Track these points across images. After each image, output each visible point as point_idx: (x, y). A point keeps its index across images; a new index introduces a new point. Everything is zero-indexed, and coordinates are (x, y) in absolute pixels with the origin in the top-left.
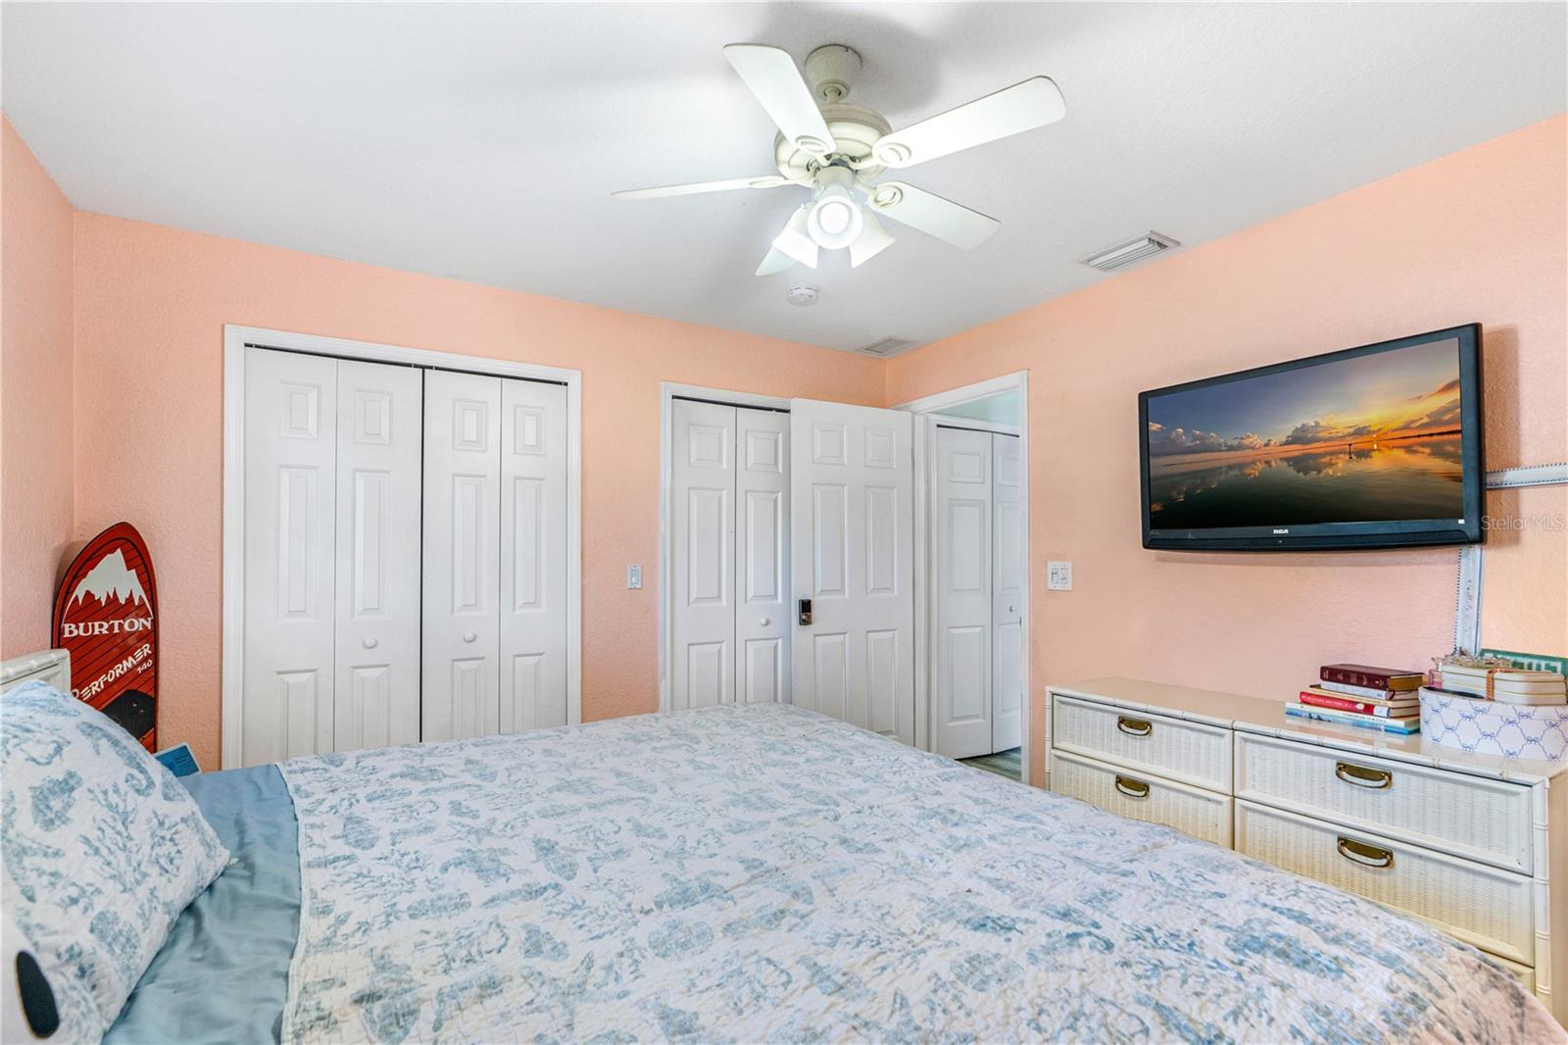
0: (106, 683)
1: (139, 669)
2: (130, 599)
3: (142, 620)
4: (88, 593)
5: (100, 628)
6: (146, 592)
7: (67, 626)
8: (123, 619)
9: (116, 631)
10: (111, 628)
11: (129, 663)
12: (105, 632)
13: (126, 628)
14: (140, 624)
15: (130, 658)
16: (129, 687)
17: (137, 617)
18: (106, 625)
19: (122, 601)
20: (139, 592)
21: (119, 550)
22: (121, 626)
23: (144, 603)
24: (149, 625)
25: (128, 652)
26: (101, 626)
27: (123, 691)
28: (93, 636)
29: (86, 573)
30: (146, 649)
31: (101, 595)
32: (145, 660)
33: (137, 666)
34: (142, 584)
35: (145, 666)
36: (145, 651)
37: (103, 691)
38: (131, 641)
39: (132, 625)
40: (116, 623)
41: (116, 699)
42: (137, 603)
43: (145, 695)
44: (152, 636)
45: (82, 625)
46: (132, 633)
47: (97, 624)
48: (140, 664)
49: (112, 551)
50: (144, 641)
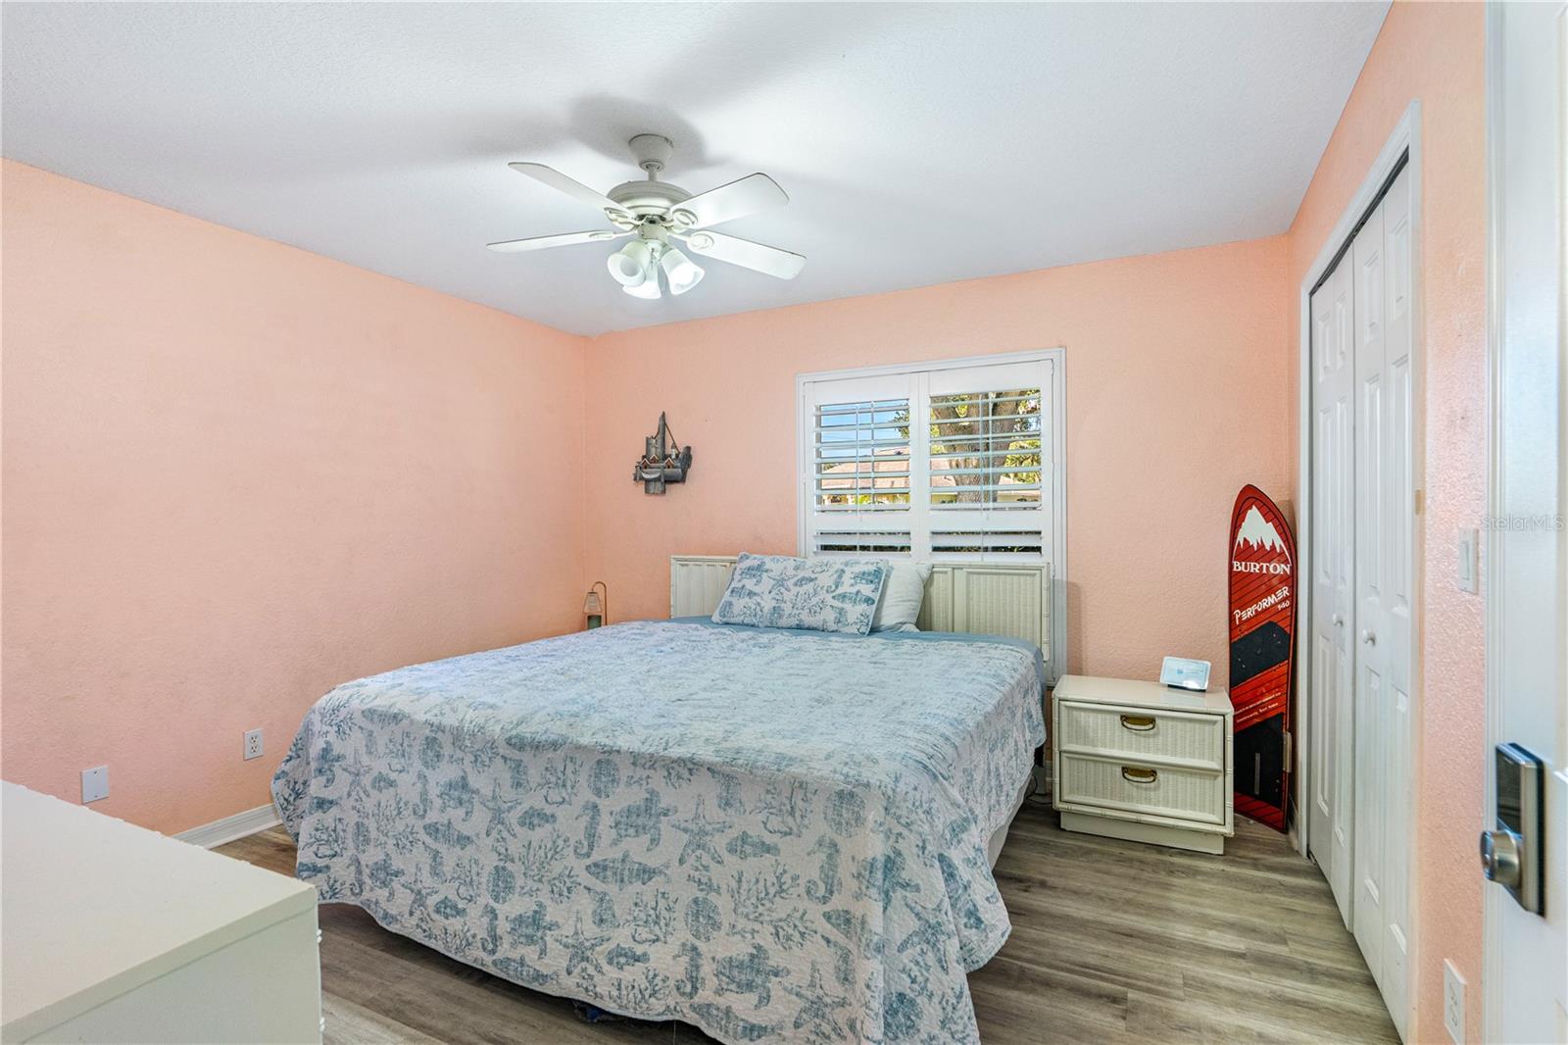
0: (1256, 610)
1: (1279, 607)
2: (1273, 547)
3: (1283, 566)
4: (1245, 540)
5: (1254, 567)
6: (1284, 542)
7: (1235, 563)
8: (1269, 562)
9: (1264, 571)
10: (1261, 568)
11: (1271, 600)
12: (1257, 571)
13: (1271, 569)
14: (1282, 569)
15: (1273, 596)
16: (1271, 619)
17: (1279, 562)
18: (1258, 567)
19: (1268, 548)
20: (1279, 543)
21: (1254, 507)
22: (1268, 567)
23: (1284, 552)
24: (1288, 570)
25: (1271, 591)
26: (1255, 566)
27: (1267, 621)
28: (1250, 574)
29: (1241, 525)
30: (1285, 591)
31: (1253, 542)
32: (1284, 600)
33: (1277, 604)
34: (1280, 534)
35: (1284, 605)
36: (1285, 592)
37: (1254, 616)
38: (1275, 581)
39: (1275, 569)
40: (1265, 565)
41: (1262, 627)
42: (1278, 550)
43: (1283, 629)
44: (1291, 580)
45: (1243, 563)
46: (1275, 576)
47: (1252, 564)
48: (1280, 602)
49: (1250, 508)
50: (1284, 584)
